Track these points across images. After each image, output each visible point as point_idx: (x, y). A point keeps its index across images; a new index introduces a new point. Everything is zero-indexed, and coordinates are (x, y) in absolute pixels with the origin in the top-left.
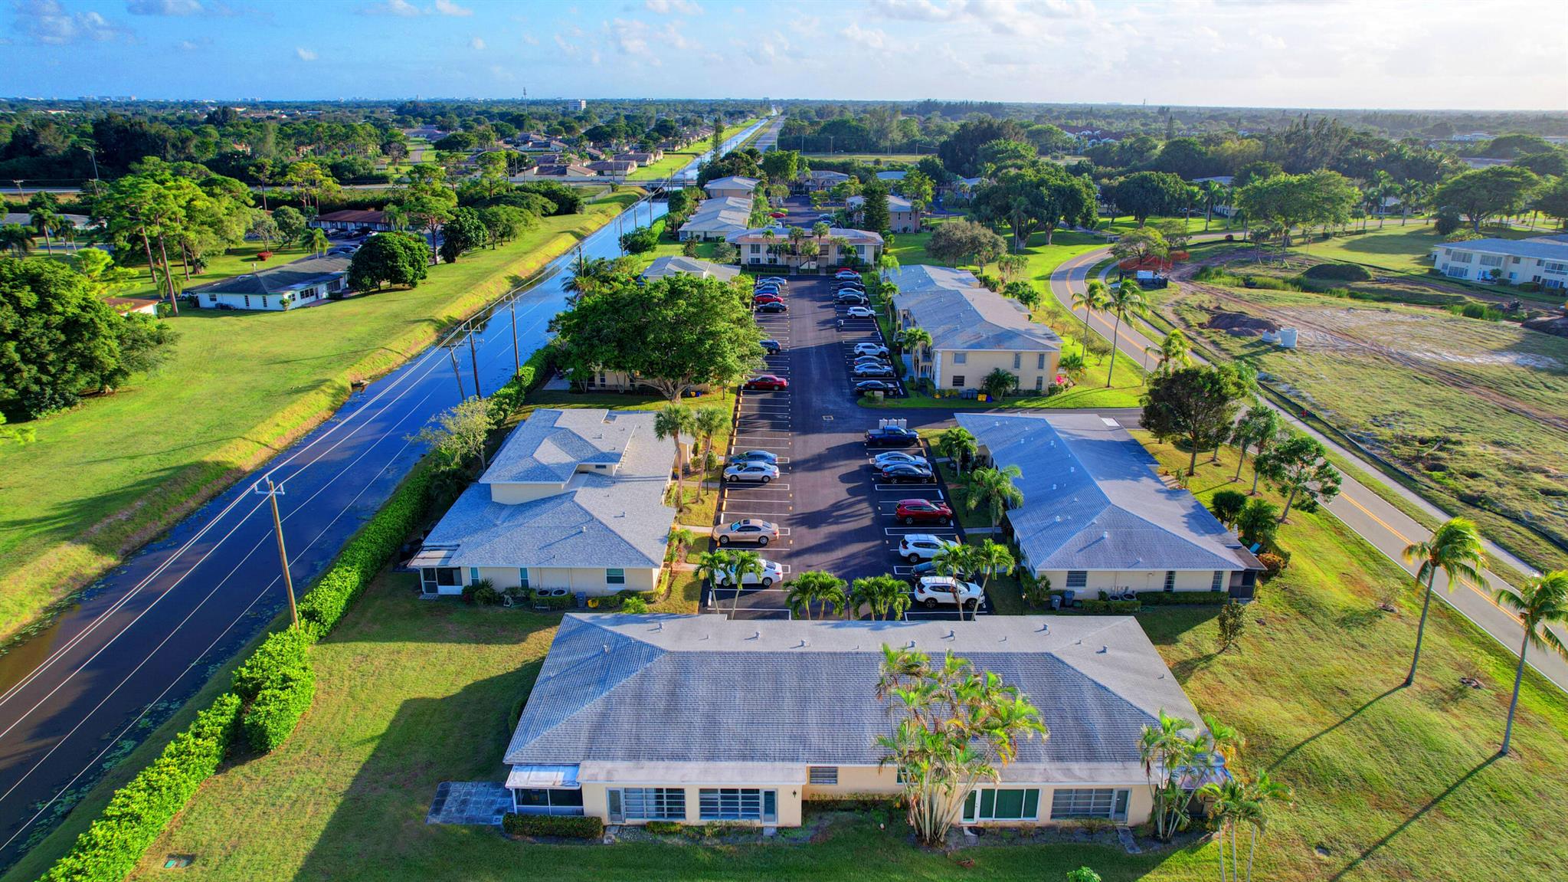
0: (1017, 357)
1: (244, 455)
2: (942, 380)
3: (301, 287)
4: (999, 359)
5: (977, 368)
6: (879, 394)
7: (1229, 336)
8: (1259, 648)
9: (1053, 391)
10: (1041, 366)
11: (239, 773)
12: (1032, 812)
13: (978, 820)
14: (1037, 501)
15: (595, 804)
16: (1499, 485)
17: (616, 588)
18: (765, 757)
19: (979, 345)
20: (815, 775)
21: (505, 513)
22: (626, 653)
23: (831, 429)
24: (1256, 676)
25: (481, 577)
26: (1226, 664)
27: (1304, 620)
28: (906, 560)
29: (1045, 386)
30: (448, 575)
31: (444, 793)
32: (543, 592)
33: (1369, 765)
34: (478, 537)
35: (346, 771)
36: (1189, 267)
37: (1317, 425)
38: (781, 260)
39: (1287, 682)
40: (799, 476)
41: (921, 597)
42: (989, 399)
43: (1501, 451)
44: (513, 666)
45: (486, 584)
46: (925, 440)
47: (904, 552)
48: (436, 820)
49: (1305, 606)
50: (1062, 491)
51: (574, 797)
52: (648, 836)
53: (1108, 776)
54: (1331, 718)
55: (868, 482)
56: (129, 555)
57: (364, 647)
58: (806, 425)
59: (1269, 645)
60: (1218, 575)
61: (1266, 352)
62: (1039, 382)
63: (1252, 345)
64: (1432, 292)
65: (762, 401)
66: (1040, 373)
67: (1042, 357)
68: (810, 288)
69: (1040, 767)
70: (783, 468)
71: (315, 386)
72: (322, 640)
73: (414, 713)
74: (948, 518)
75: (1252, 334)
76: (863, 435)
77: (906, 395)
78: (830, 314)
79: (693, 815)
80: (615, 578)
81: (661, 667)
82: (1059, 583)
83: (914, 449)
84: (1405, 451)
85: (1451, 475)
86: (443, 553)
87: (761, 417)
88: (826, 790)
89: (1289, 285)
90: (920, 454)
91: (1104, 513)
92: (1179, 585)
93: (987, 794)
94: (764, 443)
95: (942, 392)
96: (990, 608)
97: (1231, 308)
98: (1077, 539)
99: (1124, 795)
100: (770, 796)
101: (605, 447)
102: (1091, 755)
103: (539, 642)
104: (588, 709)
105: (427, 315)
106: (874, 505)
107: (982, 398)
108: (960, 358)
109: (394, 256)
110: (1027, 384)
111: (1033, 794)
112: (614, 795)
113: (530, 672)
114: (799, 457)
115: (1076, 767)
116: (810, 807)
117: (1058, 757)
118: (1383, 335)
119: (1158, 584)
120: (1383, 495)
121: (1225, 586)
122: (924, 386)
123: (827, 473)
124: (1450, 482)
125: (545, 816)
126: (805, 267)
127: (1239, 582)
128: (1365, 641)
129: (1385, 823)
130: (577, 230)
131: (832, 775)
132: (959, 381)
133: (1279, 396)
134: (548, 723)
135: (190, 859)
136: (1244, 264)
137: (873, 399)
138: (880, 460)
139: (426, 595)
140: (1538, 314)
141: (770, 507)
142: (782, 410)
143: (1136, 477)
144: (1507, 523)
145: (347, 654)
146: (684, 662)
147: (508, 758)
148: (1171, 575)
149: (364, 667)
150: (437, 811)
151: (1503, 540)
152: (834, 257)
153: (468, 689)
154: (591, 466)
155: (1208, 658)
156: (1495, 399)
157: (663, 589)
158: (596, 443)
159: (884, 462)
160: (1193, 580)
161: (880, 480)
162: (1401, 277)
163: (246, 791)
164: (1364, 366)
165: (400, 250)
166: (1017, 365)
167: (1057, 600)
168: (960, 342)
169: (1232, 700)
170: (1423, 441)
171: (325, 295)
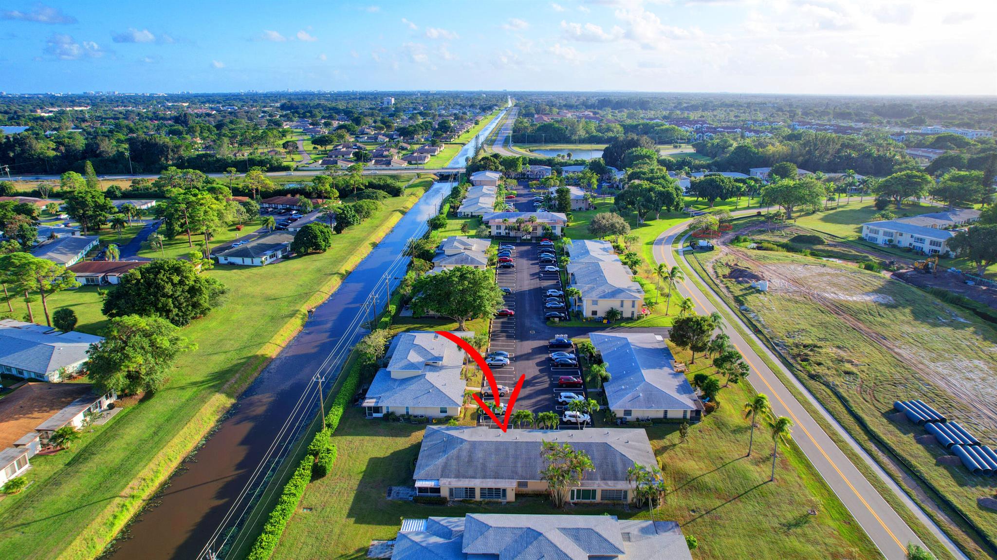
0: (622, 302)
1: (271, 350)
2: (587, 313)
3: (269, 253)
4: (613, 303)
5: (603, 307)
6: (557, 320)
7: (735, 283)
8: (696, 442)
9: (639, 318)
10: (633, 306)
11: (318, 482)
12: (594, 498)
13: (575, 500)
14: (617, 378)
15: (445, 493)
16: (828, 369)
17: (444, 415)
18: (502, 478)
19: (604, 297)
20: (520, 484)
21: (397, 383)
22: (452, 442)
23: (534, 338)
24: (691, 453)
25: (390, 410)
26: (681, 448)
27: (719, 431)
28: (561, 403)
29: (635, 316)
30: (377, 409)
31: (390, 490)
32: (415, 417)
33: (720, 485)
34: (388, 394)
35: (355, 483)
36: (731, 235)
37: (761, 337)
38: (512, 234)
39: (702, 455)
40: (518, 363)
41: (565, 420)
42: (608, 322)
43: (839, 351)
44: (407, 446)
45: (392, 413)
46: (576, 344)
47: (560, 400)
48: (390, 499)
49: (720, 425)
50: (628, 374)
51: (437, 490)
52: (463, 504)
53: (621, 485)
54: (714, 467)
55: (548, 366)
56: (239, 398)
57: (349, 438)
58: (522, 335)
59: (701, 440)
60: (685, 412)
61: (753, 293)
62: (633, 313)
63: (746, 289)
64: (854, 252)
65: (503, 323)
66: (633, 309)
67: (634, 302)
68: (526, 251)
69: (597, 482)
70: (511, 359)
71: (292, 315)
72: (333, 435)
73: (374, 463)
74: (581, 384)
75: (747, 282)
76: (547, 342)
77: (570, 320)
78: (536, 269)
79: (478, 497)
80: (443, 411)
81: (465, 446)
82: (620, 414)
83: (570, 350)
84: (796, 351)
85: (810, 364)
86: (374, 400)
87: (502, 332)
88: (524, 490)
89: (780, 248)
90: (572, 352)
91: (642, 385)
92: (669, 415)
93: (578, 491)
94: (503, 345)
95: (586, 319)
96: (592, 424)
97: (743, 264)
98: (629, 396)
99: (626, 492)
100: (504, 490)
101: (436, 354)
102: (616, 478)
103: (417, 436)
104: (441, 461)
105: (335, 270)
106: (550, 378)
107: (605, 321)
108: (595, 303)
109: (316, 237)
110: (627, 314)
111: (594, 491)
112: (451, 490)
113: (416, 448)
114: (519, 354)
115: (609, 482)
116: (518, 495)
117: (604, 479)
118: (815, 282)
119: (661, 415)
120: (777, 374)
121: (688, 416)
122: (579, 314)
123: (530, 362)
124: (808, 367)
125: (427, 497)
126: (525, 237)
127: (694, 415)
128: (739, 439)
129: (718, 503)
130: (402, 209)
131: (525, 485)
132: (594, 313)
133: (749, 320)
134: (427, 466)
135: (311, 509)
136: (761, 232)
137: (554, 322)
138: (553, 355)
139: (368, 417)
140: (902, 268)
141: (505, 378)
142: (512, 328)
143: (661, 367)
144: (823, 387)
145: (344, 440)
146: (474, 444)
147: (415, 477)
148: (666, 412)
149: (351, 446)
150: (389, 495)
151: (818, 396)
152: (540, 232)
153: (392, 454)
154: (431, 362)
155: (674, 445)
156: (851, 322)
157: (462, 415)
158: (432, 352)
159: (556, 357)
160: (675, 413)
161: (553, 365)
162: (842, 242)
163: (322, 489)
164: (796, 302)
165: (319, 234)
166: (622, 306)
167: (619, 421)
168: (594, 295)
169: (678, 461)
170: (805, 346)
171: (280, 256)
